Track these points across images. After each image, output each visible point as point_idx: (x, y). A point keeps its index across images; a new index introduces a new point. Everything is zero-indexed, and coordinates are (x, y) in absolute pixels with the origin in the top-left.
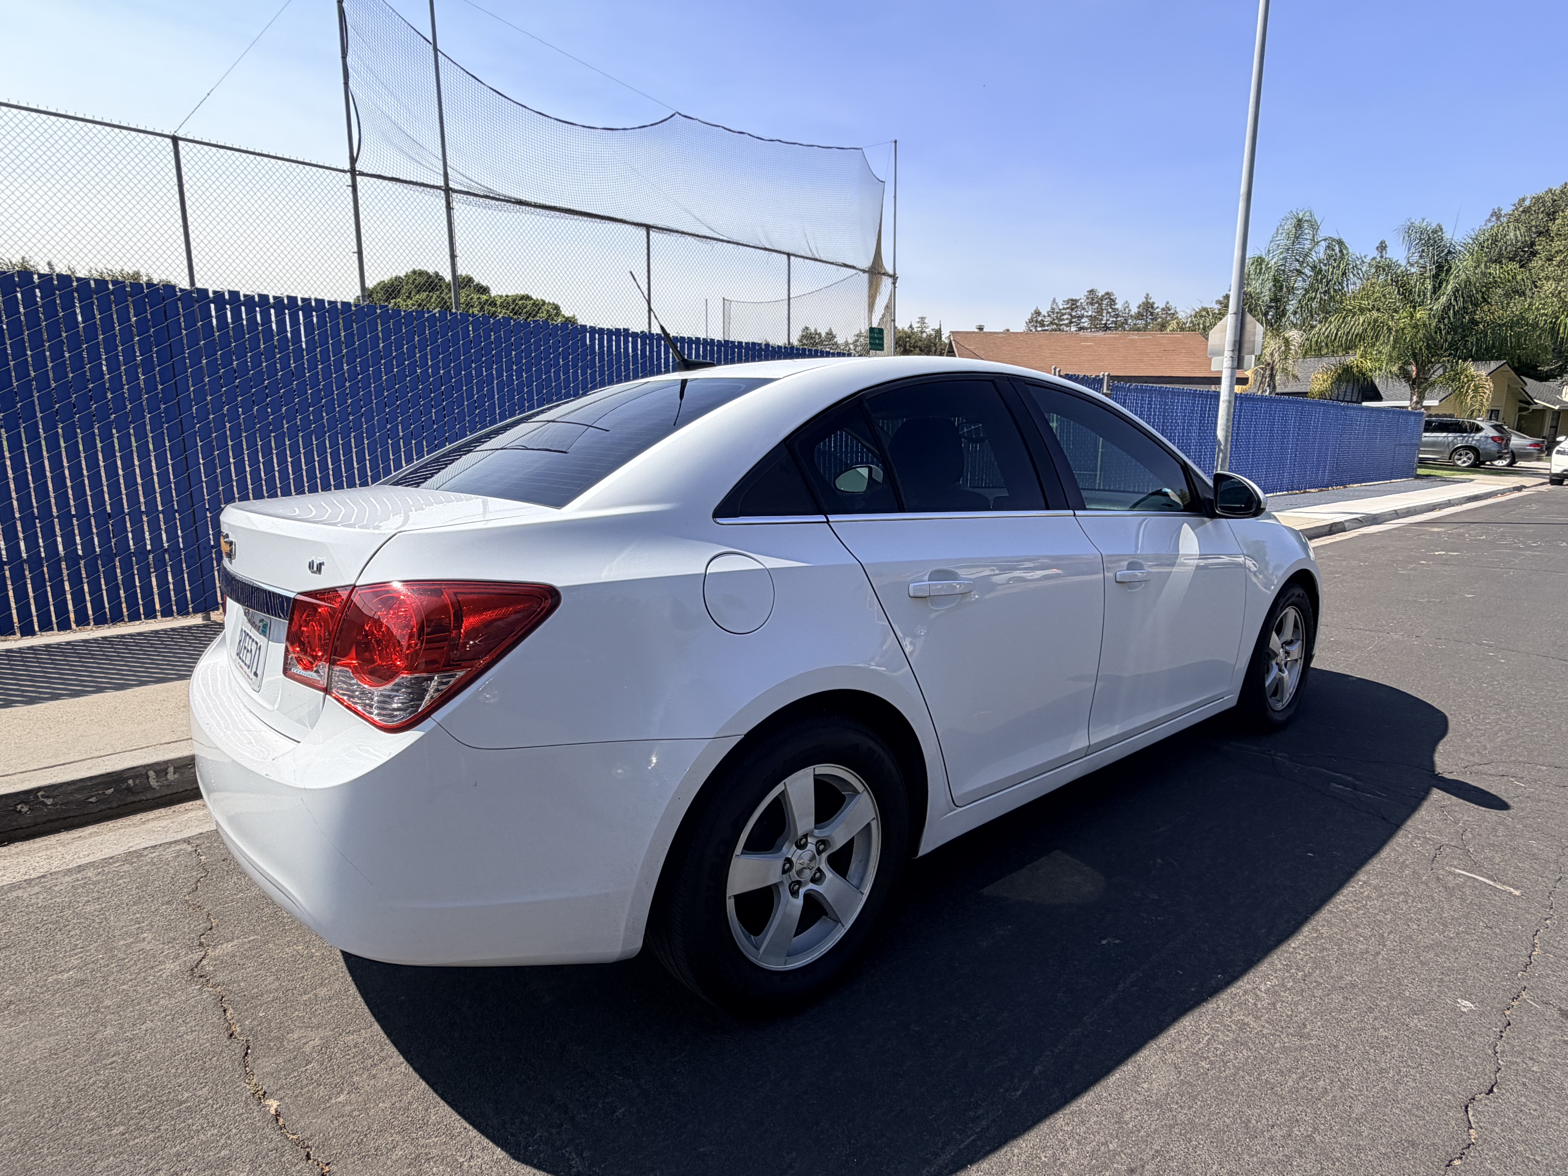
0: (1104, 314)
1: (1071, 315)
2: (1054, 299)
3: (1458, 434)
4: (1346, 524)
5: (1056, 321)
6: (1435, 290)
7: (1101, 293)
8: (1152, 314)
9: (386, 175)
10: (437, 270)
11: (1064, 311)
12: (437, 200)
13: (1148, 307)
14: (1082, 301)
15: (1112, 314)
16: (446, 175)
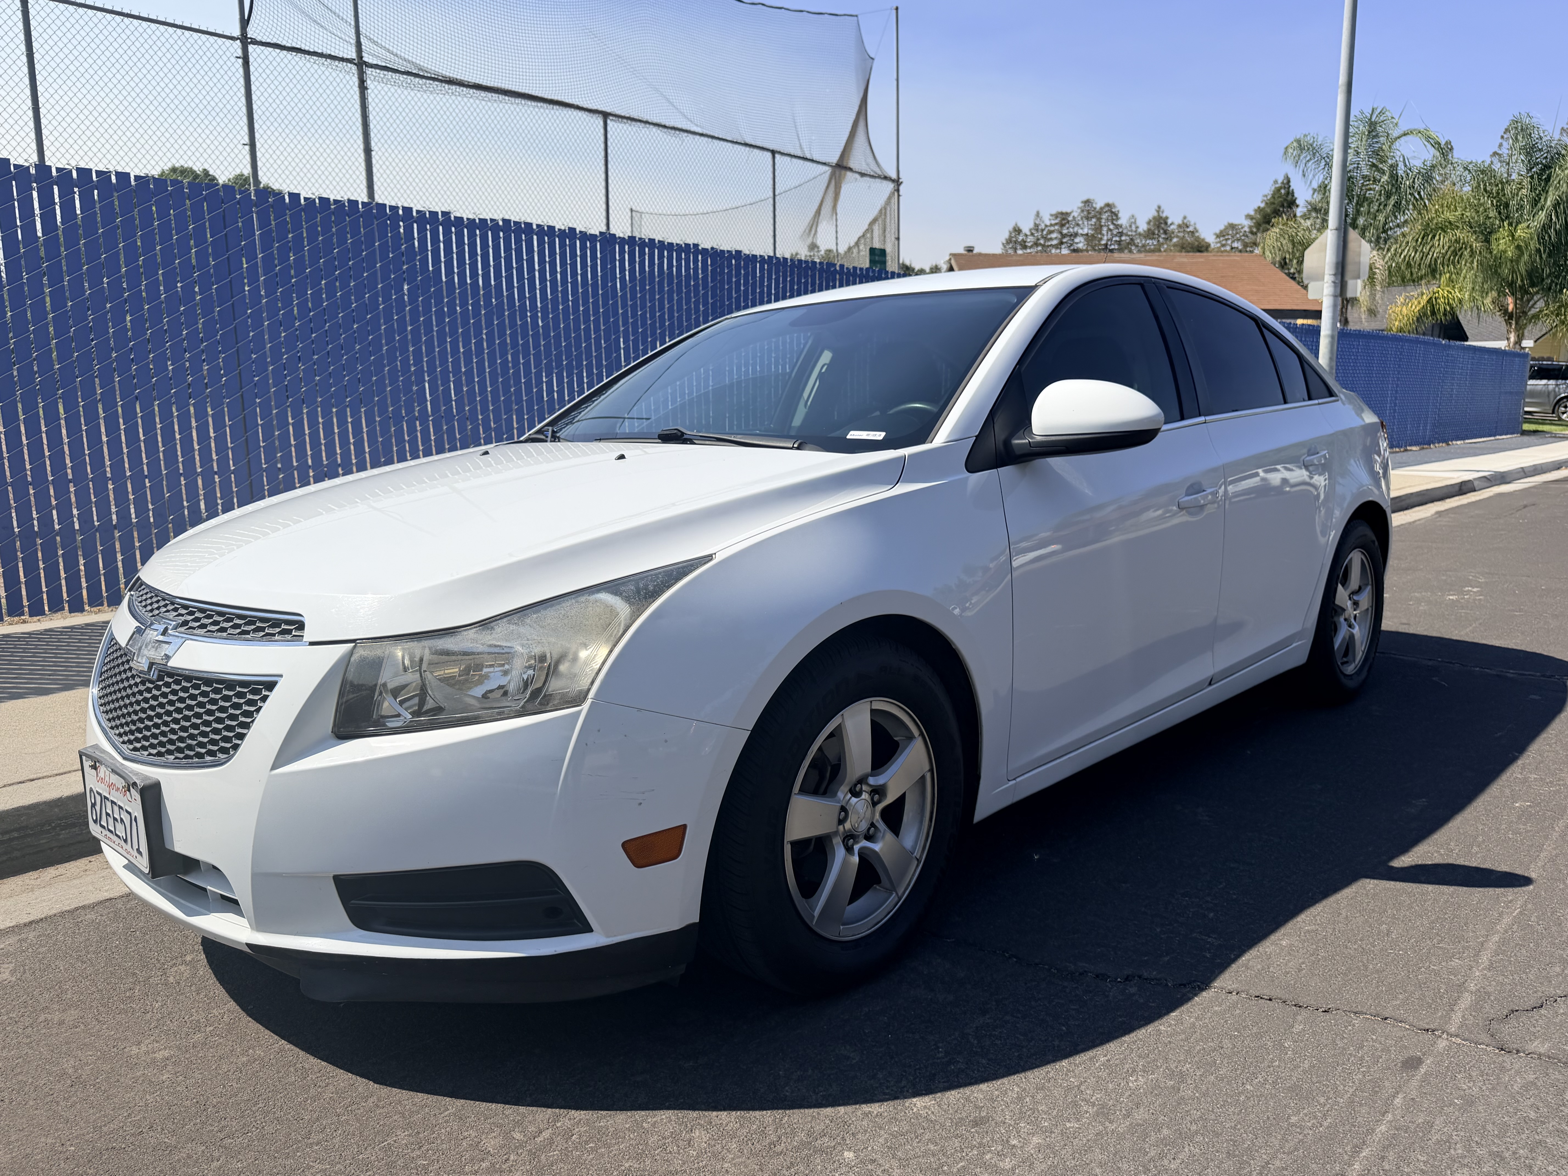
0: (1104, 232)
1: (1061, 233)
2: (1038, 213)
3: (1560, 382)
4: (1476, 483)
5: (1042, 242)
6: (1535, 202)
7: (1099, 204)
8: (1165, 232)
9: (284, 43)
10: (206, 166)
11: (1052, 228)
12: (348, 77)
13: (1160, 223)
14: (1075, 214)
15: (1115, 232)
16: (359, 45)
